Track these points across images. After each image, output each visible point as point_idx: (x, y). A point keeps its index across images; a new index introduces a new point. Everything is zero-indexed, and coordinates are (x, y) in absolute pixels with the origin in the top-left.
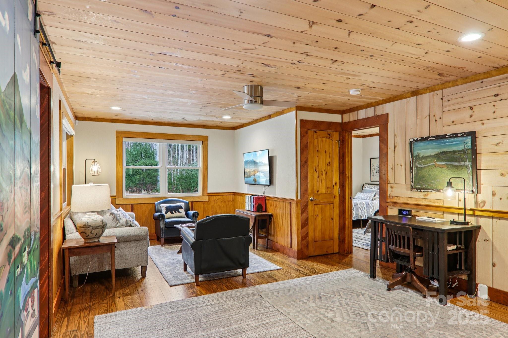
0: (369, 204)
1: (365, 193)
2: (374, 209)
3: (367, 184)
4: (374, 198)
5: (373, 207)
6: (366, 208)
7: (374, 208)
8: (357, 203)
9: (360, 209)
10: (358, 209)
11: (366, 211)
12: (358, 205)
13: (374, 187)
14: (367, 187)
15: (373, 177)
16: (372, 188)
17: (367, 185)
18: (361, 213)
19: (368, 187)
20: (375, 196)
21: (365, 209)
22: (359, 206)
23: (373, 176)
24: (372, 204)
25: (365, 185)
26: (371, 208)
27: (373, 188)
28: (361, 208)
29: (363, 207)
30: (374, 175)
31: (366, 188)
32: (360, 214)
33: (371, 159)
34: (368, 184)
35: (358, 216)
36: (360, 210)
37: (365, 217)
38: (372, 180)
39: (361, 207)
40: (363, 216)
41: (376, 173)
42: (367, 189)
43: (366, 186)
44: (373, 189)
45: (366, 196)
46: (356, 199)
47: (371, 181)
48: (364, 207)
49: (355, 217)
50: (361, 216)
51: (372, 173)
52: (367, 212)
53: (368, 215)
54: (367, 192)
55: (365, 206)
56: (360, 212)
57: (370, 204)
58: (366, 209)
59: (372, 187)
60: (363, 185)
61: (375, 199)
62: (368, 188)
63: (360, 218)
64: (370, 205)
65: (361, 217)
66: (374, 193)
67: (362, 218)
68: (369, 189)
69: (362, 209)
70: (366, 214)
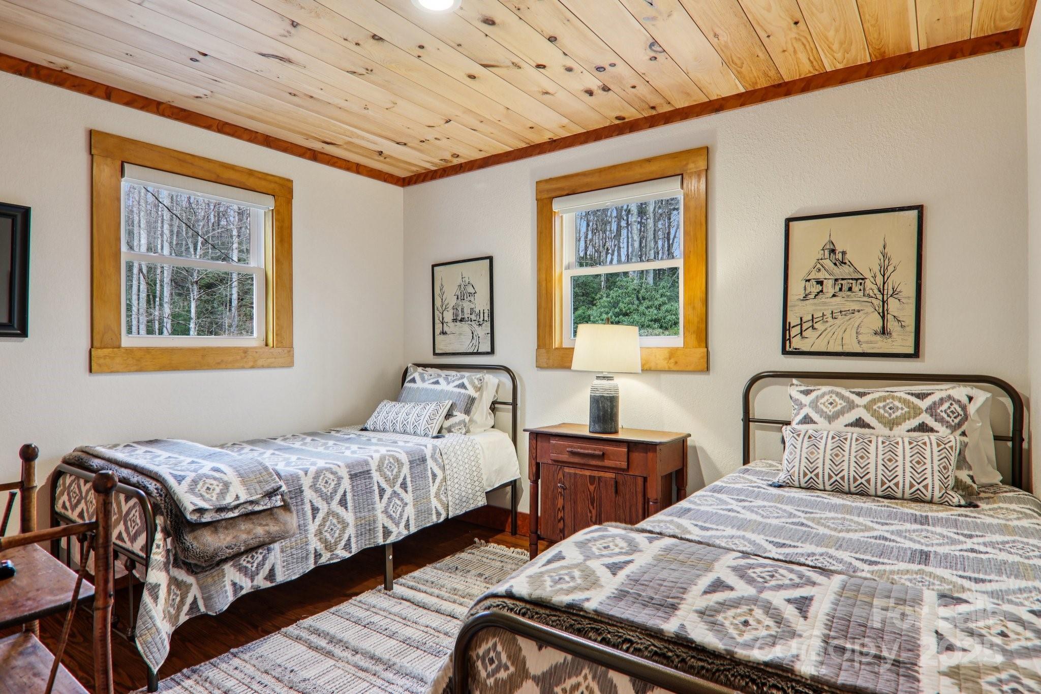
0: (423, 460)
1: (408, 407)
2: (444, 479)
3: (419, 365)
4: (447, 424)
5: (443, 469)
6: (408, 479)
7: (448, 472)
8: (367, 463)
9: (382, 491)
10: (372, 492)
11: (409, 498)
12: (368, 472)
13: (446, 378)
14: (418, 378)
15: (442, 336)
16: (437, 383)
17: (420, 369)
18: (385, 512)
19: (423, 380)
20: (449, 415)
21: (404, 486)
22: (376, 476)
23: (443, 333)
24: (438, 456)
25: (411, 370)
26: (434, 476)
27: (441, 380)
28: (384, 485)
29: (396, 477)
30: (446, 329)
31: (413, 381)
32: (382, 519)
33: (433, 266)
34: (425, 366)
35: (372, 531)
36: (381, 497)
37: (407, 526)
38: (437, 351)
39: (387, 480)
40: (397, 524)
41: (455, 320)
42: (419, 384)
43: (416, 374)
44: (443, 386)
45: (411, 419)
46: (374, 430)
47: (435, 354)
48: (400, 480)
49: (353, 540)
50: (384, 527)
51: (437, 321)
52: (416, 500)
53: (419, 513)
54: (418, 402)
55: (406, 470)
56: (380, 506)
57: (428, 457)
58: (410, 489)
59: (439, 376)
60: (406, 372)
61: (449, 430)
62: (422, 382)
63: (380, 541)
64: (430, 463)
65: (387, 533)
66: (448, 404)
67: (392, 539)
68: (427, 385)
69: (389, 491)
70: (410, 511)
